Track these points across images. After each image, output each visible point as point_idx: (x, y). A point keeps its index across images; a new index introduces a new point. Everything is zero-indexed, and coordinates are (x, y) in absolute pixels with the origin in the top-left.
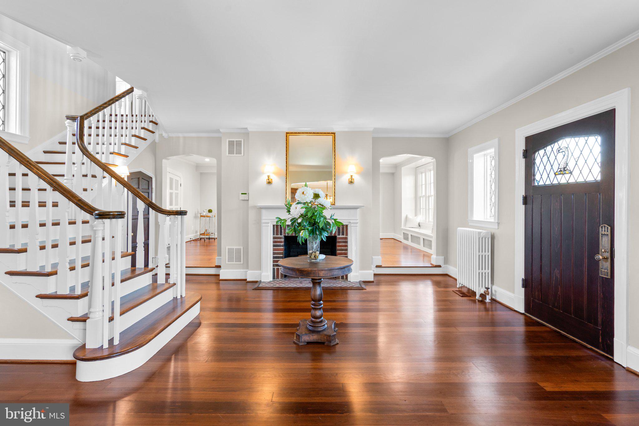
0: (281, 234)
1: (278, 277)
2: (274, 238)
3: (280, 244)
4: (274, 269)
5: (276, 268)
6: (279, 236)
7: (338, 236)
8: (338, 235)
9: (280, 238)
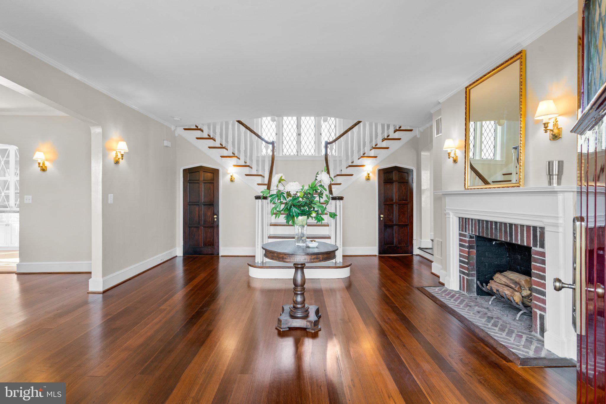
0: (466, 231)
1: (464, 290)
2: (460, 235)
3: (465, 244)
4: (460, 276)
5: (462, 275)
6: (464, 233)
7: (533, 248)
8: (533, 246)
9: (465, 236)
